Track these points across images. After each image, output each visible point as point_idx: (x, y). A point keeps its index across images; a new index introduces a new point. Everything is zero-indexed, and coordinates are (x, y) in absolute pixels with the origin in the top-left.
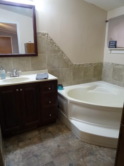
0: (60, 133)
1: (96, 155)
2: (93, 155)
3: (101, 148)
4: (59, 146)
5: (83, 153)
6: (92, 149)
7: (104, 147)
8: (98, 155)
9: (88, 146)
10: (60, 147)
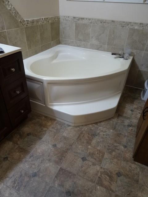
0: (45, 129)
1: (99, 134)
2: (96, 136)
3: (99, 125)
4: (55, 146)
5: (86, 139)
6: (91, 129)
7: (100, 122)
8: (101, 133)
9: (85, 128)
10: (57, 145)
